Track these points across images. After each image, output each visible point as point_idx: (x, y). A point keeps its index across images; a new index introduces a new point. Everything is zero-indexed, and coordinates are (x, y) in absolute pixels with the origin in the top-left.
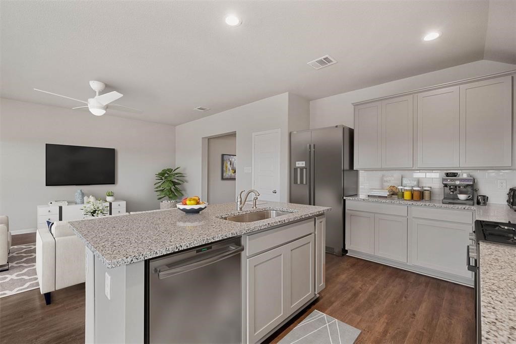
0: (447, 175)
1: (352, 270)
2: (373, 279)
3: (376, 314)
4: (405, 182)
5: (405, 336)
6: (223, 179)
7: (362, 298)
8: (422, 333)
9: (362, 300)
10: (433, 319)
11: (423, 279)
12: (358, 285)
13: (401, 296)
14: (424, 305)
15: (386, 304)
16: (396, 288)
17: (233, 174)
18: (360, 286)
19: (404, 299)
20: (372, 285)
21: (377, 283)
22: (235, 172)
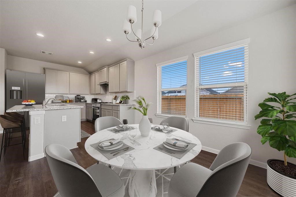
0: (77, 96)
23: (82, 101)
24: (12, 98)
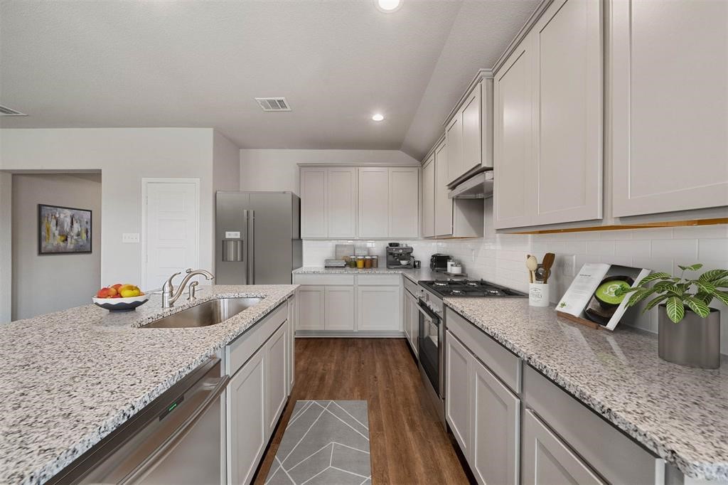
0: (391, 245)
1: (308, 353)
2: (331, 356)
3: (348, 390)
4: (357, 252)
5: (378, 401)
6: (40, 253)
7: (330, 380)
8: (388, 391)
9: (331, 382)
10: (389, 376)
11: (367, 341)
12: (320, 367)
13: (359, 363)
14: (378, 365)
15: (351, 377)
16: (351, 357)
17: (62, 244)
18: (322, 367)
19: (362, 366)
20: (331, 362)
21: (335, 358)
22: (66, 240)
23: (404, 262)
24: (225, 259)
